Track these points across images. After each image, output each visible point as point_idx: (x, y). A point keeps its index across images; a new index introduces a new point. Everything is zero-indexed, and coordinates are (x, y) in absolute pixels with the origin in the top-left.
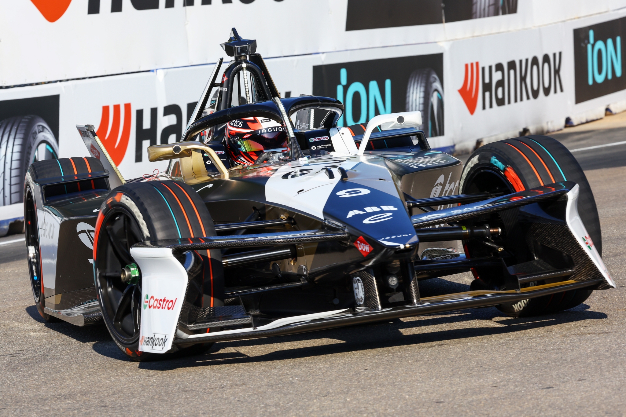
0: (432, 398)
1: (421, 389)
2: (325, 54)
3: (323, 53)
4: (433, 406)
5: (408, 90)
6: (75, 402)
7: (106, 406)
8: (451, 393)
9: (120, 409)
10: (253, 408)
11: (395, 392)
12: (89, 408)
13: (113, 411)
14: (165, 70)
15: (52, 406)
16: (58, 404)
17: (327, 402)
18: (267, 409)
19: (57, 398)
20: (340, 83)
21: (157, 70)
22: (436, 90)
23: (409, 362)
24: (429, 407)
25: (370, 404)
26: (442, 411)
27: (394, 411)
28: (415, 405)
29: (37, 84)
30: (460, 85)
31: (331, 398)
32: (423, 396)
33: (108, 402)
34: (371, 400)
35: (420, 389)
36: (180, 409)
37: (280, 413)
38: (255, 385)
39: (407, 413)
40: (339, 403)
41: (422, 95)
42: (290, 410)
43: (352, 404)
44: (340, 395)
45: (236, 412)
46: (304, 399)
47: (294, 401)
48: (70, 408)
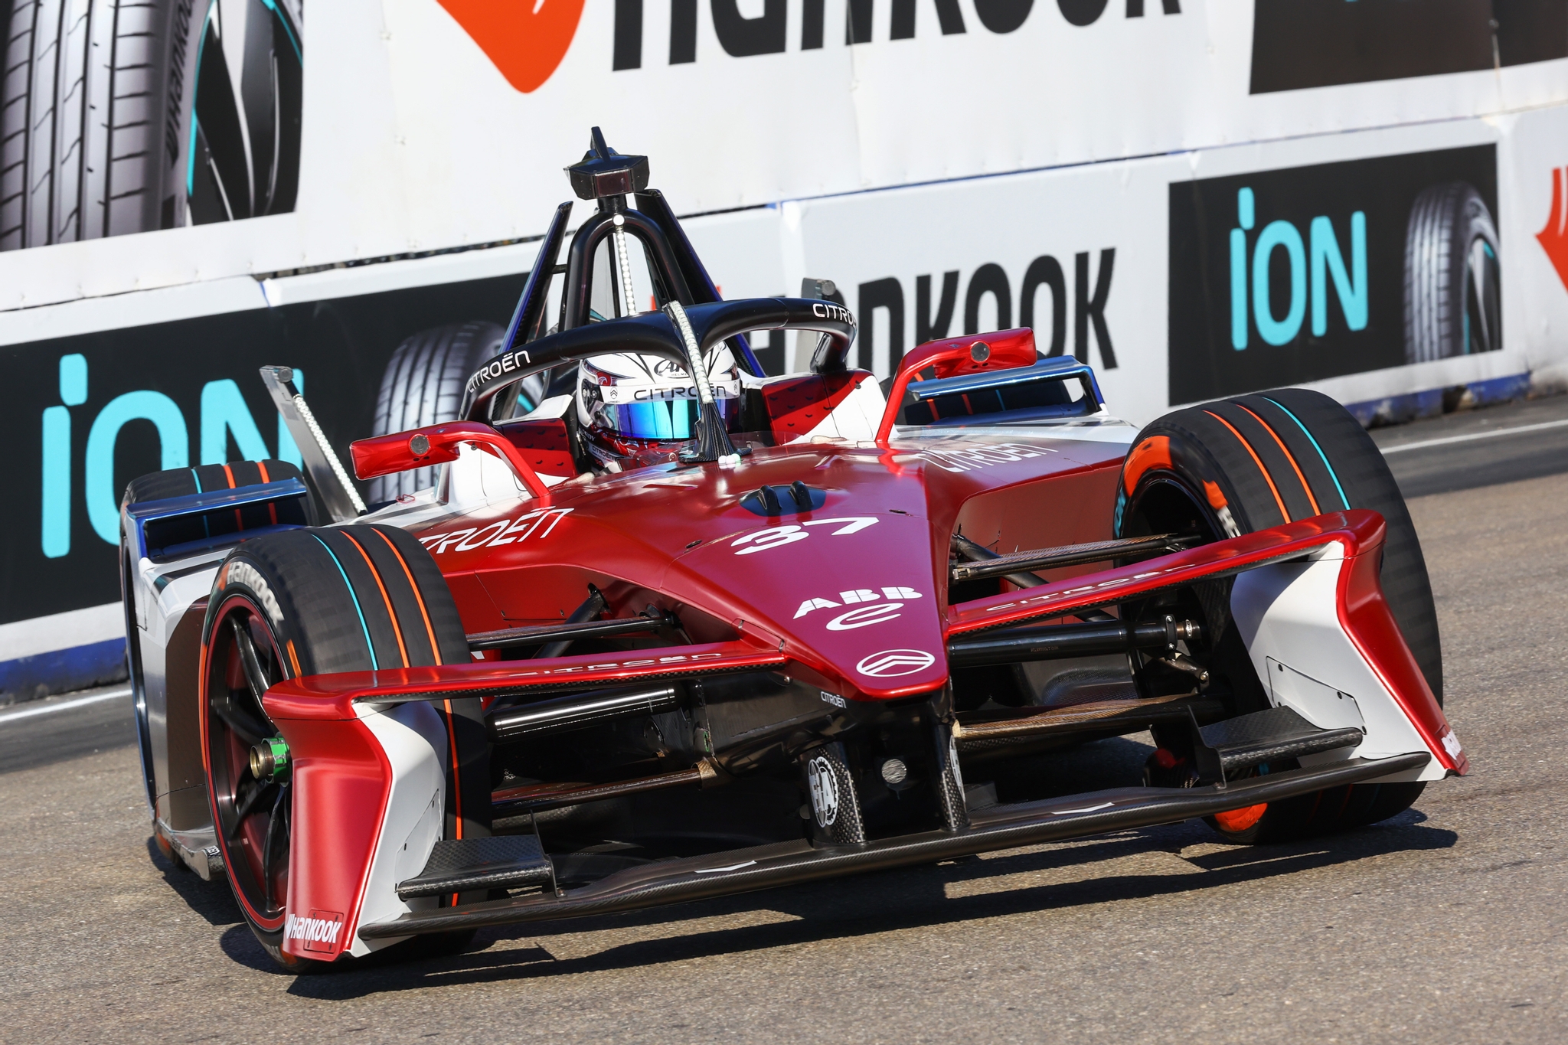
0: (1501, 996)
1: (1473, 974)
2: (1198, 155)
3: (1194, 151)
4: (1506, 1015)
5: (1410, 237)
6: (606, 1016)
7: (683, 1026)
8: (1549, 983)
9: (718, 1033)
10: (1047, 1026)
11: (1406, 982)
12: (642, 1030)
13: (702, 1038)
14: (804, 203)
15: (552, 1028)
16: (567, 1022)
17: (1235, 1009)
18: (1084, 1028)
19: (564, 1007)
20: (1237, 225)
21: (782, 202)
22: (1481, 236)
23: (1437, 907)
24: (1494, 1018)
25: (1344, 1012)
26: (1529, 1027)
27: (1405, 1028)
28: (1458, 1013)
29: (492, 245)
30: (1541, 222)
31: (1244, 998)
32: (1478, 990)
33: (687, 1016)
34: (1346, 1004)
35: (1469, 974)
36: (866, 1032)
37: (1116, 1036)
38: (1051, 970)
39: (1438, 1034)
40: (1265, 1011)
41: (1444, 248)
42: (1142, 1030)
43: (1298, 1014)
44: (1266, 991)
45: (1005, 1037)
46: (1177, 1001)
47: (1150, 1008)
48: (597, 1032)
